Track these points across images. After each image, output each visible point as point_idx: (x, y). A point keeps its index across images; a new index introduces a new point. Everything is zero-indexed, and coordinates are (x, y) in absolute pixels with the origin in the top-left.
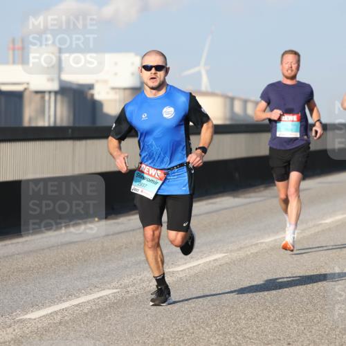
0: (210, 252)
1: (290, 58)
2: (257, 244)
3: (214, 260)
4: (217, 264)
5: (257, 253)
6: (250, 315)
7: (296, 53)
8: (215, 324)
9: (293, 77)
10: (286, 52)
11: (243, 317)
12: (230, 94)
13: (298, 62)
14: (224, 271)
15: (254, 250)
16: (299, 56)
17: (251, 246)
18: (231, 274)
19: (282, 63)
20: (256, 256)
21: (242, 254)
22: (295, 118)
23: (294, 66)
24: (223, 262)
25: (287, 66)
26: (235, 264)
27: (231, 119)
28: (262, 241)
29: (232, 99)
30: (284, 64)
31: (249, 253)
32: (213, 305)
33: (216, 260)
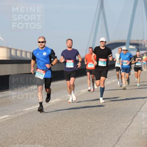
0: (3, 115)
1: (69, 41)
2: (22, 111)
3: (4, 118)
4: (6, 120)
5: (23, 115)
6: (20, 142)
7: (71, 40)
8: (5, 145)
9: (71, 47)
10: (68, 40)
11: (17, 142)
12: (10, 47)
13: (72, 43)
14: (9, 123)
15: (21, 114)
16: (72, 41)
17: (20, 112)
18: (12, 124)
19: (67, 43)
20: (22, 117)
21: (16, 115)
22: (71, 61)
23: (71, 44)
24: (8, 119)
25: (68, 44)
26: (13, 120)
27: (10, 58)
28: (25, 110)
29: (11, 49)
30: (68, 43)
31: (19, 115)
32: (4, 138)
33: (5, 118)
